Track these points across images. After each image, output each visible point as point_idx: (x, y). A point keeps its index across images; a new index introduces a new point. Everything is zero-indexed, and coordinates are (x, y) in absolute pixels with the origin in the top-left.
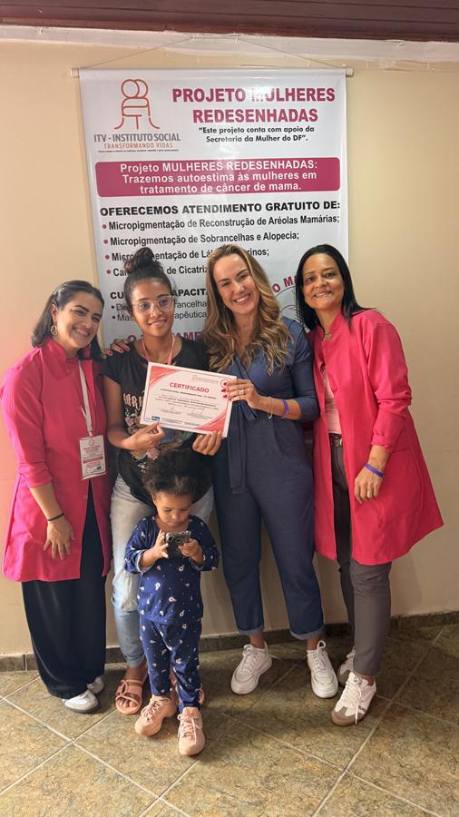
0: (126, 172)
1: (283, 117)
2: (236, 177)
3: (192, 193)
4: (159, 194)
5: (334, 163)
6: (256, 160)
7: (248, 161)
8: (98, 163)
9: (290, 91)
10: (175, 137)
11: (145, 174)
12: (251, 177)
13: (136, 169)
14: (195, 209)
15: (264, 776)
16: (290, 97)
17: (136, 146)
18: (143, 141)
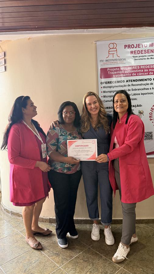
0: (109, 71)
2: (144, 71)
3: (129, 76)
4: (119, 77)
6: (150, 65)
8: (101, 68)
10: (124, 59)
11: (115, 71)
12: (148, 70)
13: (112, 70)
14: (130, 81)
17: (112, 63)
18: (115, 61)
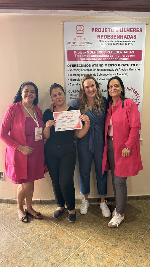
0: (76, 53)
1: (125, 37)
2: (109, 56)
3: (95, 61)
4: (85, 61)
5: (140, 52)
6: (116, 51)
7: (113, 51)
8: (68, 51)
9: (128, 29)
10: (91, 43)
11: (81, 54)
12: (114, 56)
13: (79, 53)
14: (96, 65)
15: (116, 238)
16: (128, 31)
17: (79, 45)
18: (82, 44)
